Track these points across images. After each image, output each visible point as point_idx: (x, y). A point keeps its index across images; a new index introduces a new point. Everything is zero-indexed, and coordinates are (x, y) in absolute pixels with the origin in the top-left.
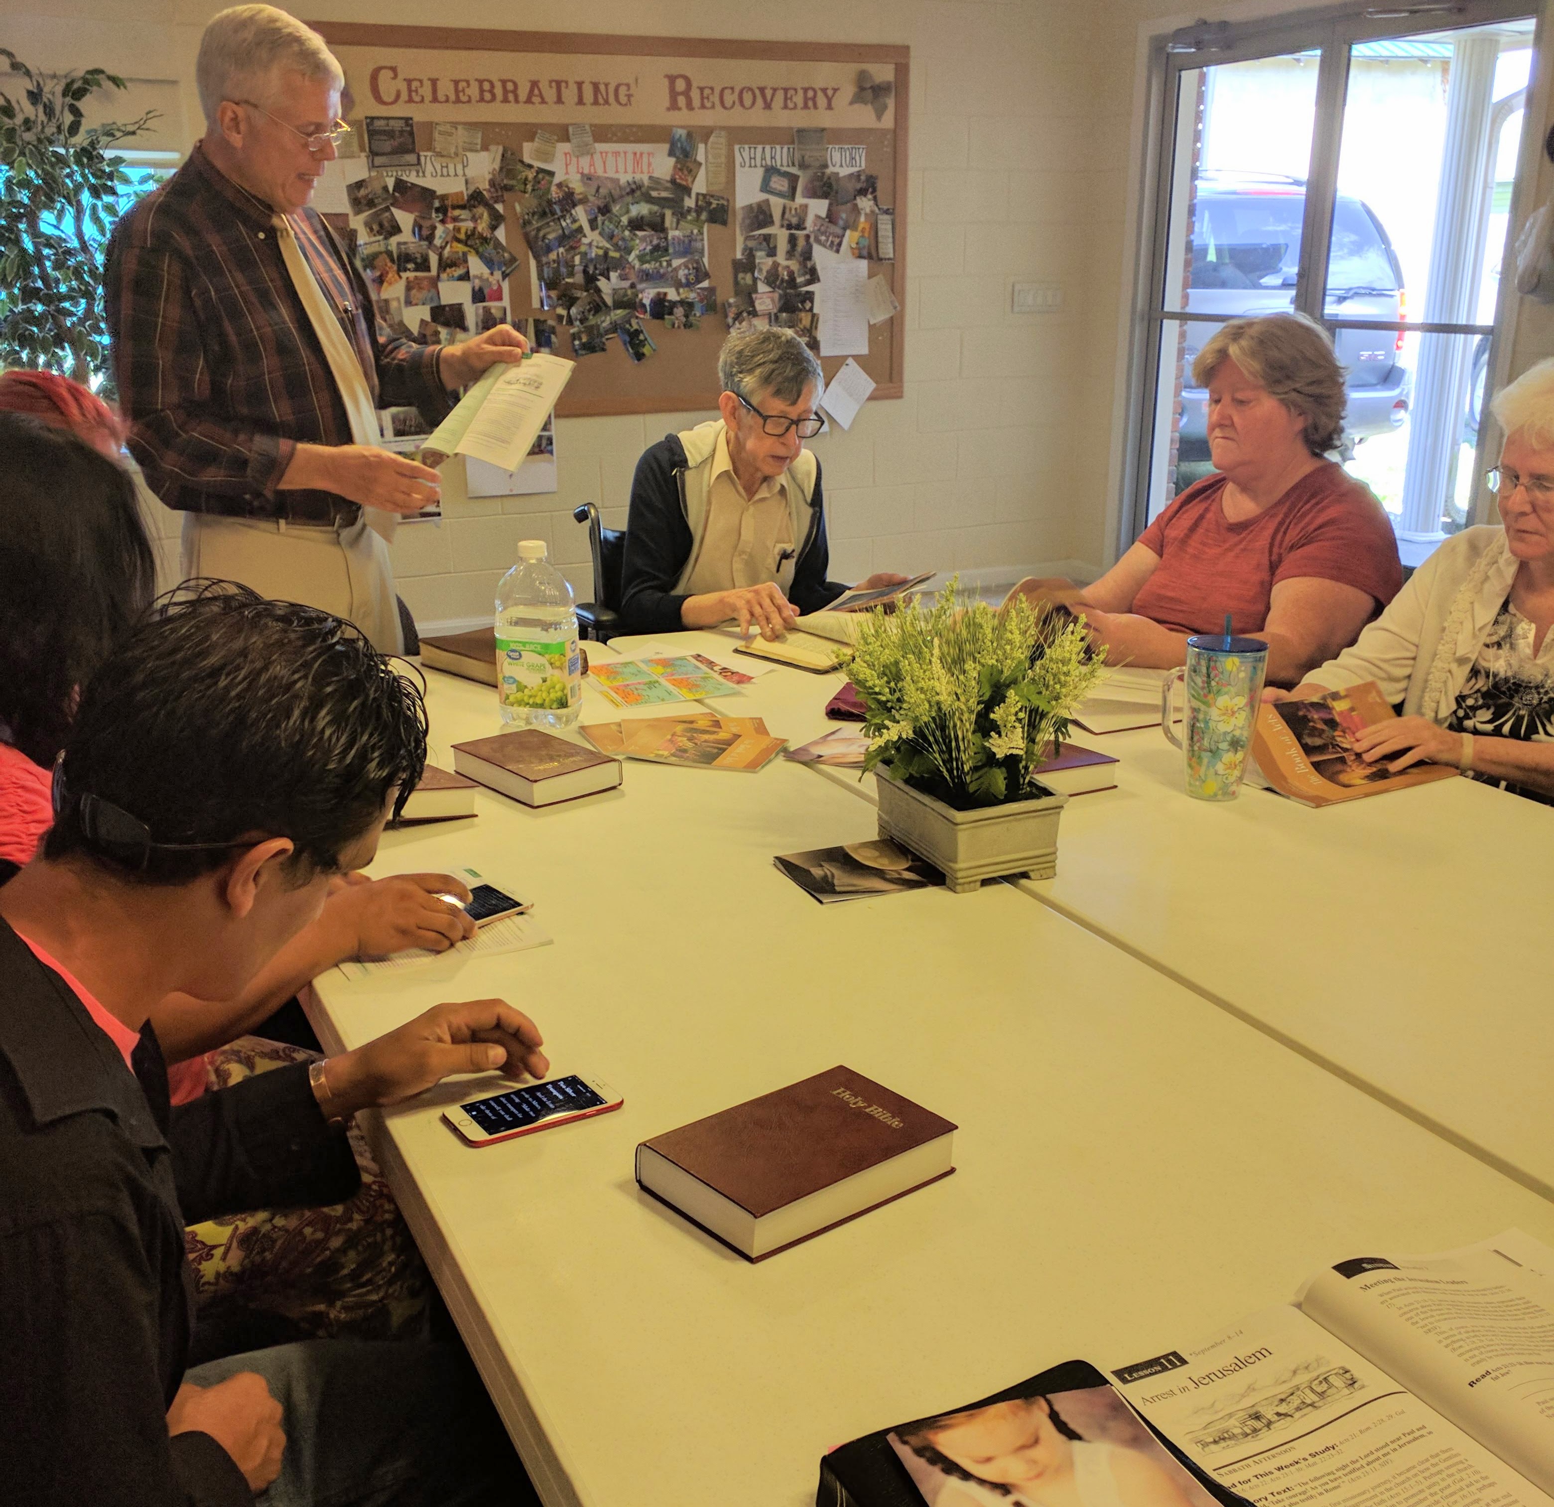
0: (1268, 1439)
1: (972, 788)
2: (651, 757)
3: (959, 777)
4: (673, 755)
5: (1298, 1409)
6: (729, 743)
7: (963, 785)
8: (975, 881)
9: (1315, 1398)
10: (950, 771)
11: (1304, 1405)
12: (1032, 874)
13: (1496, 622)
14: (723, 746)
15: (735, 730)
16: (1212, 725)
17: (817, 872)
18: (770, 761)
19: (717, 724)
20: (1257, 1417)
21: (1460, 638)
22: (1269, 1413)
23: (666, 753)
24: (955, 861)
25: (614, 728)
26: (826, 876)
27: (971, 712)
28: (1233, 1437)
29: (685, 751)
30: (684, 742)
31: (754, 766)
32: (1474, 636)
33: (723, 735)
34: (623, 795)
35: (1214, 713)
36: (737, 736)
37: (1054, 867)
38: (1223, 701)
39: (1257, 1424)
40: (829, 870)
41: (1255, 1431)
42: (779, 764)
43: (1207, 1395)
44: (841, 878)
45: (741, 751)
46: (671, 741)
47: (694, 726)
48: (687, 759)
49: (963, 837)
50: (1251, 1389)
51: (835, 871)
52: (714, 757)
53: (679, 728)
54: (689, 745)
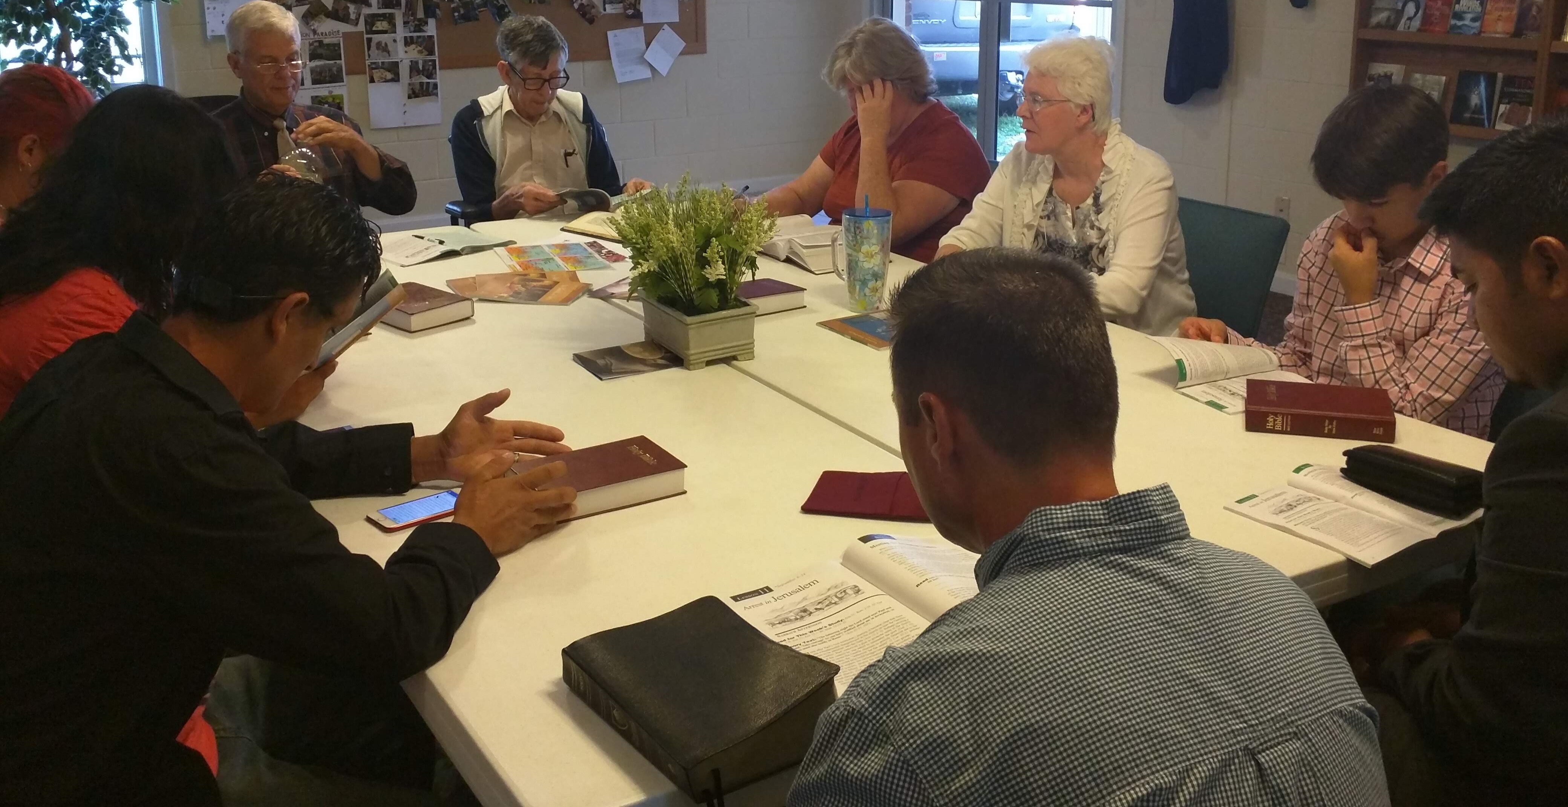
0: (808, 620)
1: (696, 303)
2: (495, 298)
3: (689, 295)
4: (511, 296)
5: (827, 606)
6: (550, 287)
7: (692, 300)
8: (702, 362)
9: (837, 600)
10: (683, 292)
11: (831, 603)
12: (739, 357)
13: (1046, 202)
14: (546, 289)
15: (555, 279)
16: (860, 264)
17: (601, 362)
18: (578, 298)
19: (543, 276)
20: (805, 611)
21: (1025, 212)
22: (812, 609)
23: (505, 295)
24: (688, 349)
25: (471, 280)
26: (607, 364)
27: (692, 253)
28: (791, 620)
29: (520, 293)
30: (519, 288)
31: (567, 301)
32: (1034, 210)
33: (547, 282)
34: (474, 322)
35: (861, 257)
36: (556, 283)
37: (753, 352)
38: (865, 248)
39: (803, 614)
40: (609, 360)
41: (802, 617)
42: (585, 300)
43: (779, 604)
44: (615, 364)
45: (559, 291)
46: (510, 287)
47: (528, 277)
48: (520, 298)
49: (692, 334)
50: (805, 599)
51: (613, 361)
52: (540, 296)
53: (516, 279)
54: (523, 289)
